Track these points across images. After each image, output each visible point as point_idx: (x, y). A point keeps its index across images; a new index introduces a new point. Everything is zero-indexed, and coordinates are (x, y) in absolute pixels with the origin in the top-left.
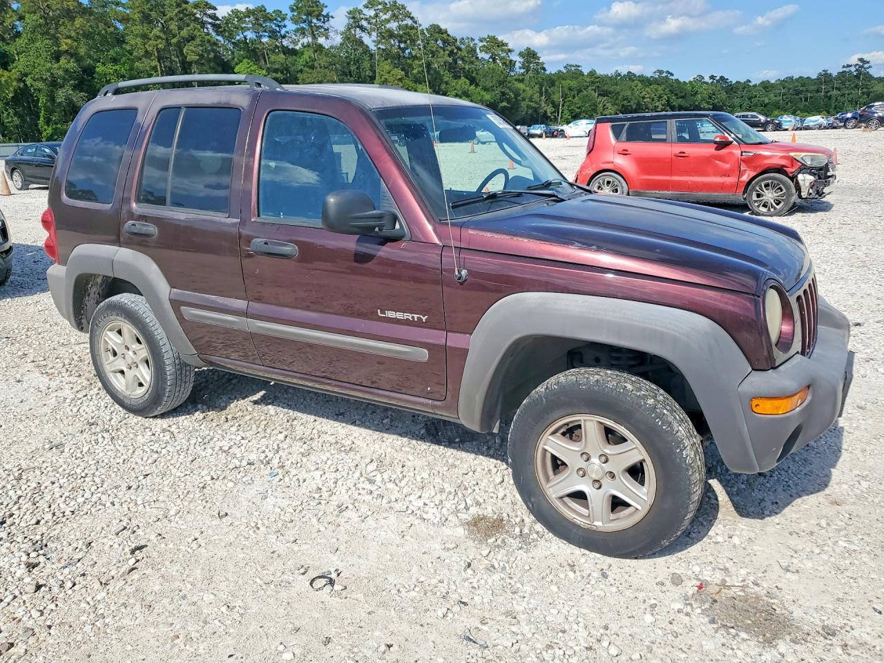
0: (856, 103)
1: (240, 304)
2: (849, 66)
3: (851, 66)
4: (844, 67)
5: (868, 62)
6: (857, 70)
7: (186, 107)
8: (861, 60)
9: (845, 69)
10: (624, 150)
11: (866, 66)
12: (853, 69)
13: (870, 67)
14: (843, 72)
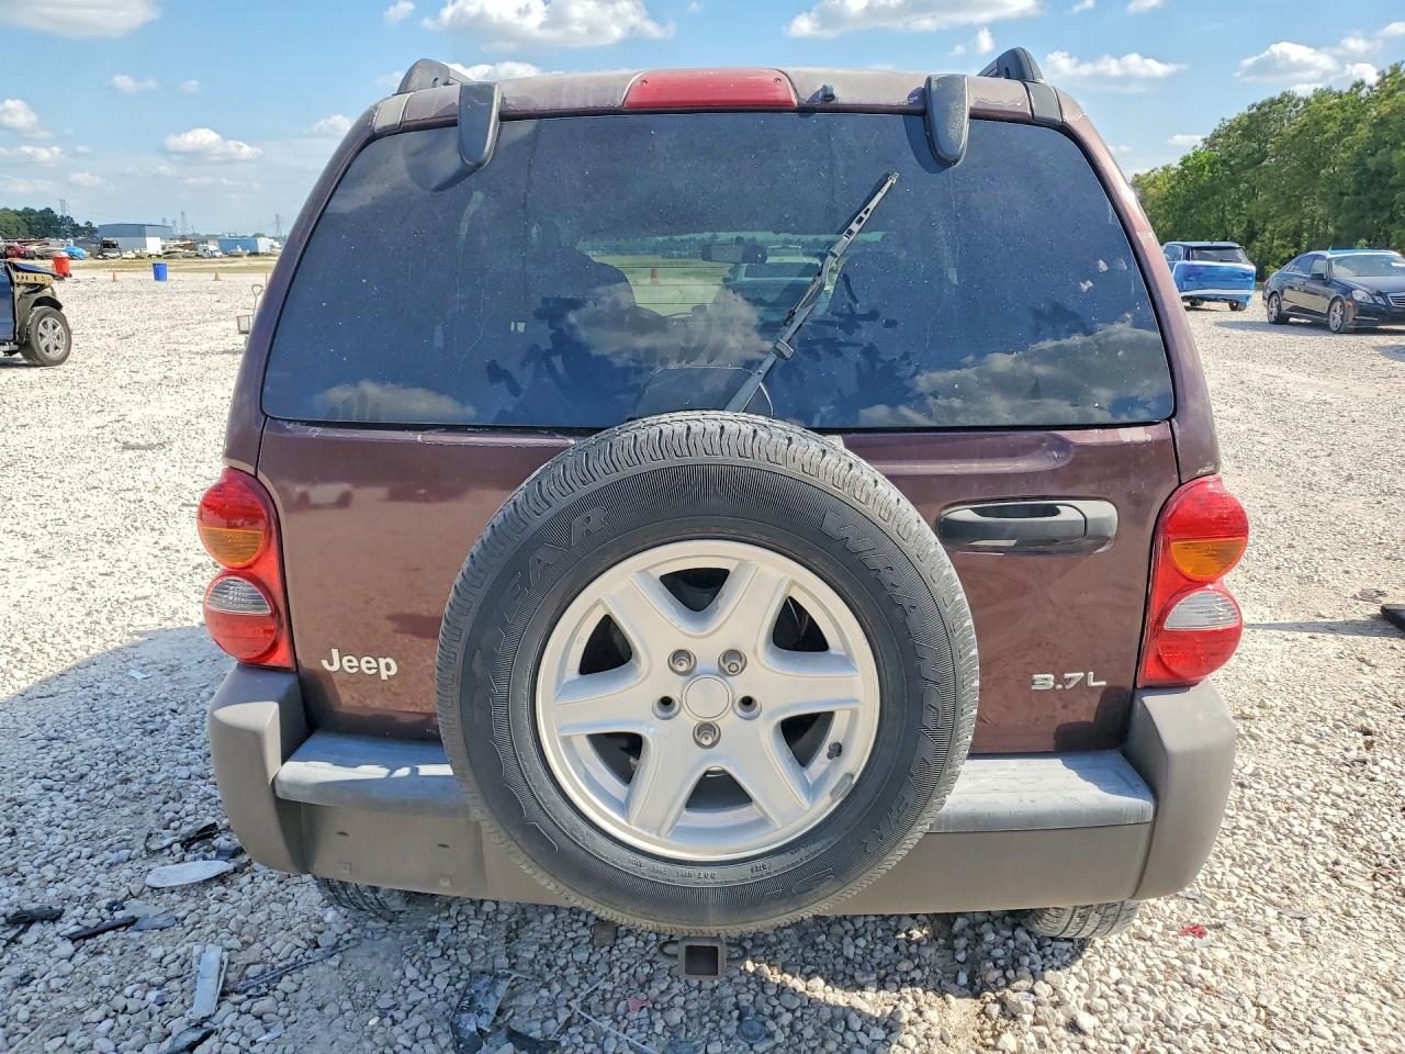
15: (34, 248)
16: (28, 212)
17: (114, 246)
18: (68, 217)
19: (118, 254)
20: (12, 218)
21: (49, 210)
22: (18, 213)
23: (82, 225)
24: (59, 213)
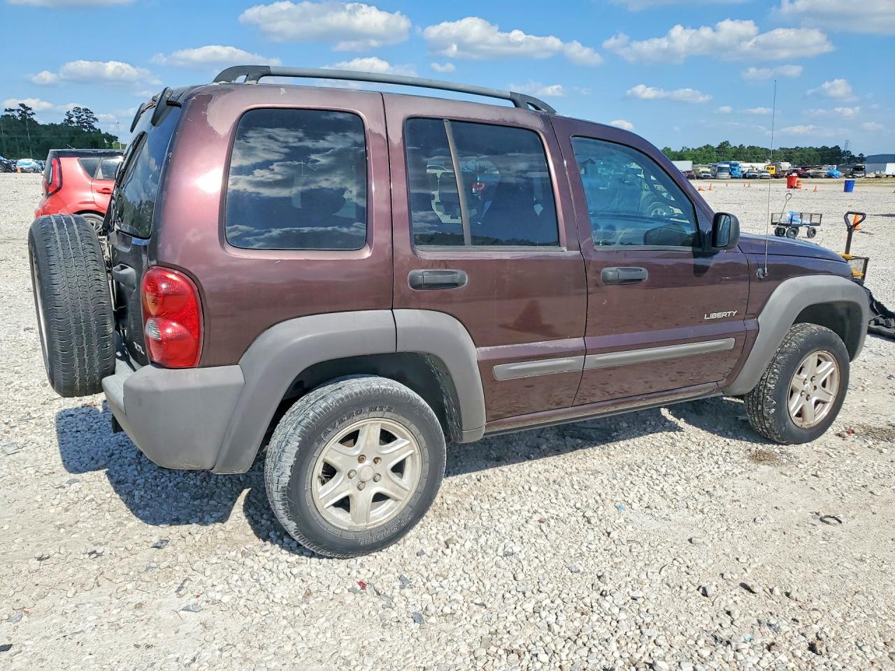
0: (29, 148)
1: (575, 342)
2: (11, 110)
3: (13, 110)
4: (6, 110)
5: (30, 109)
6: (20, 115)
7: (450, 120)
8: (22, 105)
9: (8, 113)
10: (104, 189)
11: (29, 112)
12: (16, 114)
13: (33, 114)
14: (6, 115)
15: (811, 171)
16: (825, 148)
17: (862, 169)
18: (848, 151)
19: (863, 174)
20: (813, 153)
21: (837, 147)
22: (817, 150)
23: (857, 156)
24: (842, 149)
